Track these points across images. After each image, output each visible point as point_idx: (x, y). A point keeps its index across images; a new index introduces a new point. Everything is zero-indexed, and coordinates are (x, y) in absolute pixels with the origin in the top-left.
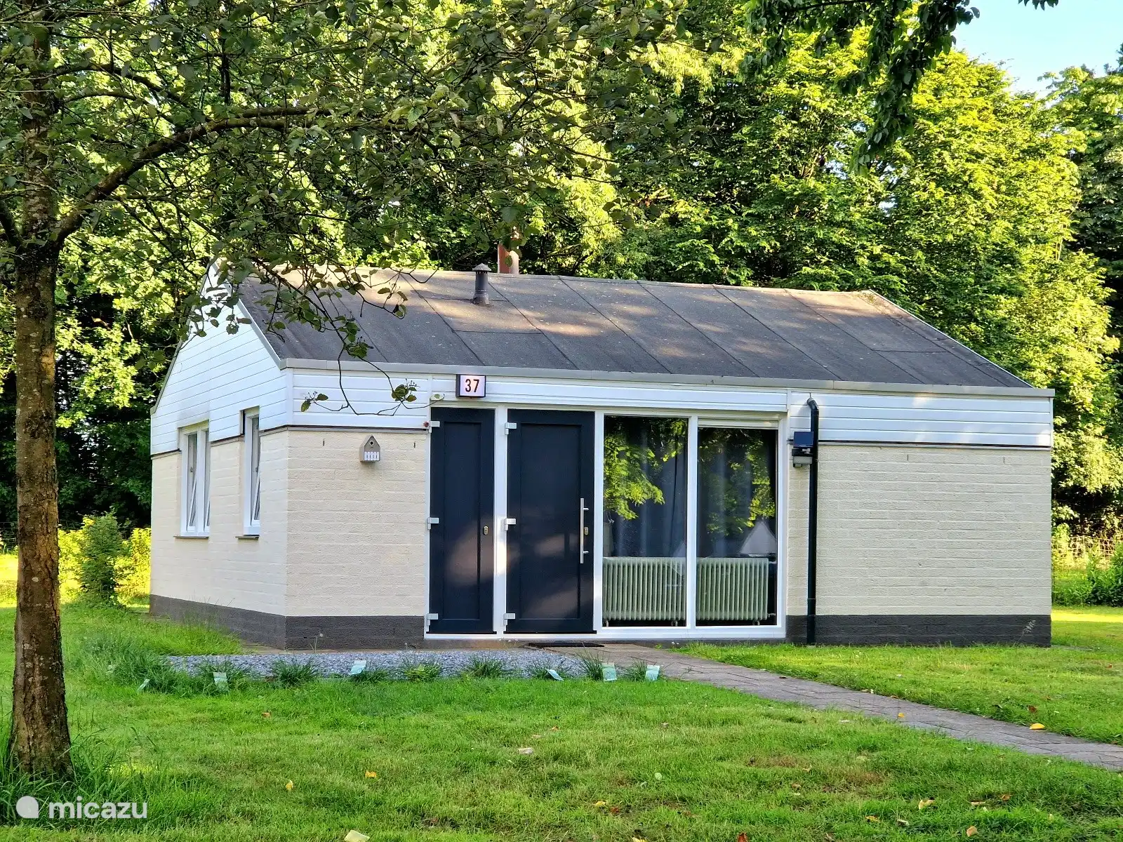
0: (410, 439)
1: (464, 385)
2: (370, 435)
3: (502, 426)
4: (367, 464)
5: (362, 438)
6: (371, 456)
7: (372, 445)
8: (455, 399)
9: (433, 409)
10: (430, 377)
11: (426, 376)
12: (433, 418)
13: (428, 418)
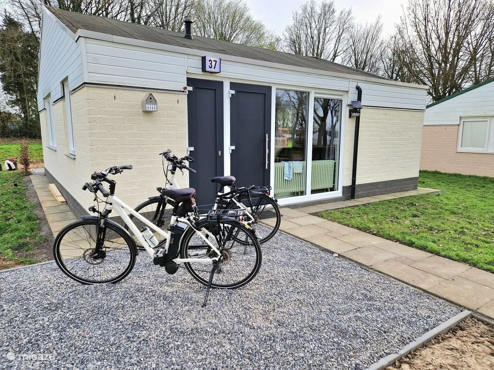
0: (175, 97)
1: (208, 64)
2: (150, 93)
3: (228, 93)
4: (147, 112)
5: (143, 95)
6: (149, 107)
7: (151, 99)
8: (201, 73)
9: (188, 79)
10: (186, 57)
11: (183, 56)
12: (188, 85)
13: (185, 85)
